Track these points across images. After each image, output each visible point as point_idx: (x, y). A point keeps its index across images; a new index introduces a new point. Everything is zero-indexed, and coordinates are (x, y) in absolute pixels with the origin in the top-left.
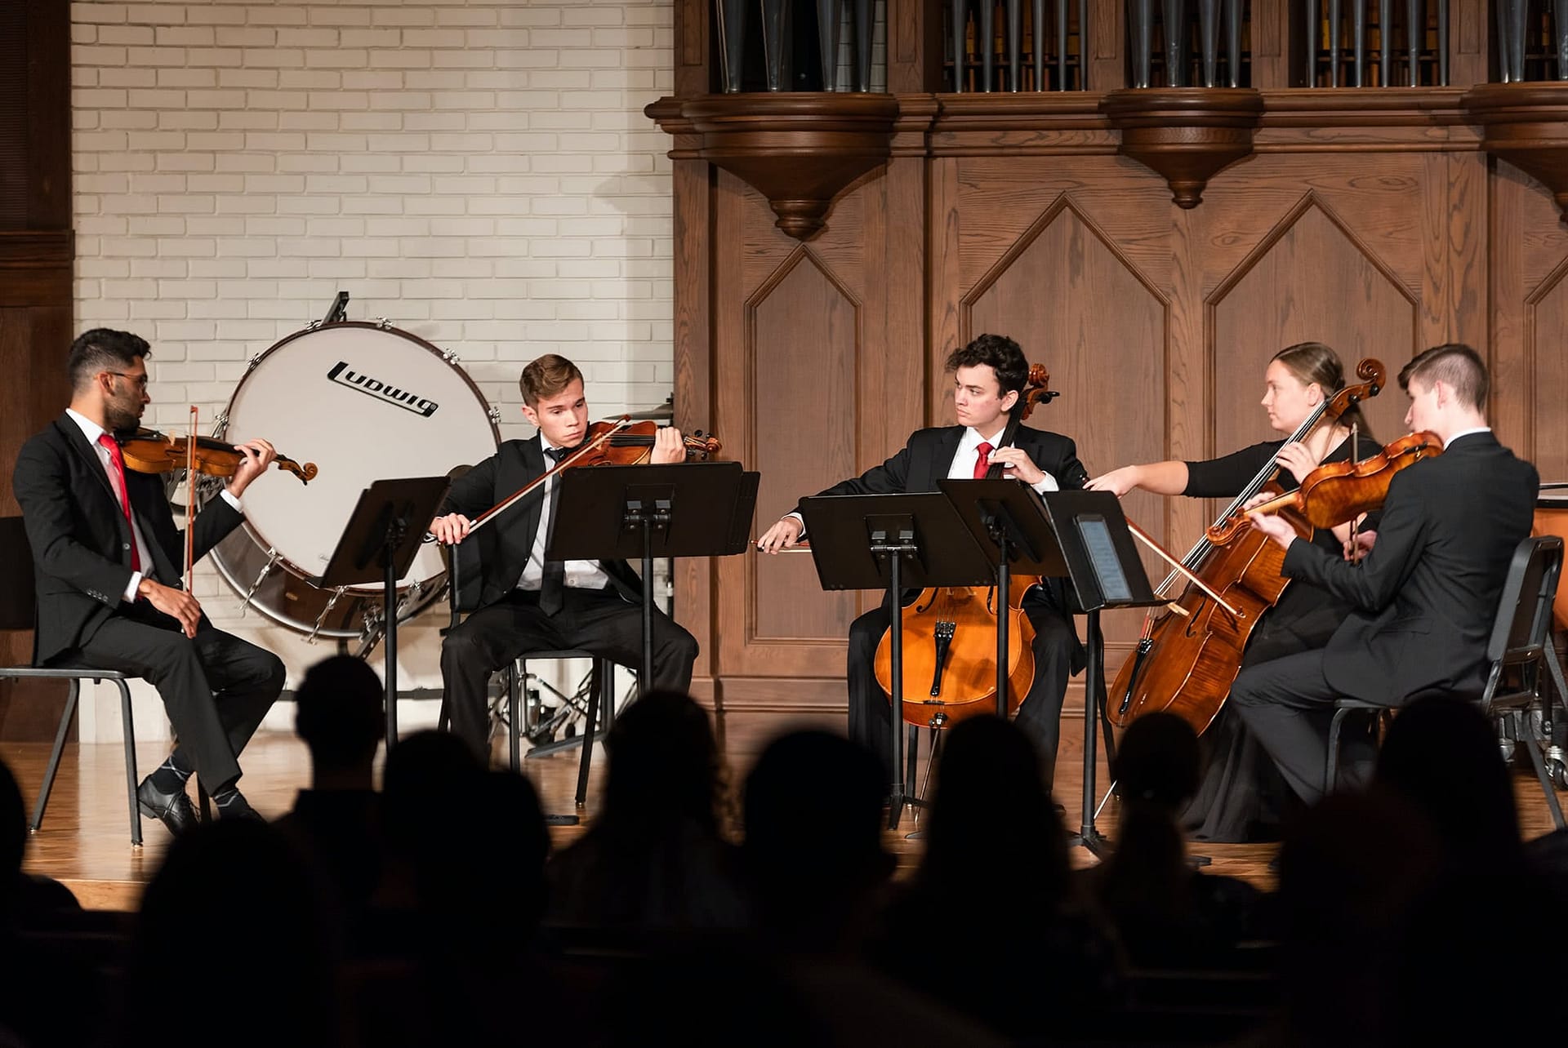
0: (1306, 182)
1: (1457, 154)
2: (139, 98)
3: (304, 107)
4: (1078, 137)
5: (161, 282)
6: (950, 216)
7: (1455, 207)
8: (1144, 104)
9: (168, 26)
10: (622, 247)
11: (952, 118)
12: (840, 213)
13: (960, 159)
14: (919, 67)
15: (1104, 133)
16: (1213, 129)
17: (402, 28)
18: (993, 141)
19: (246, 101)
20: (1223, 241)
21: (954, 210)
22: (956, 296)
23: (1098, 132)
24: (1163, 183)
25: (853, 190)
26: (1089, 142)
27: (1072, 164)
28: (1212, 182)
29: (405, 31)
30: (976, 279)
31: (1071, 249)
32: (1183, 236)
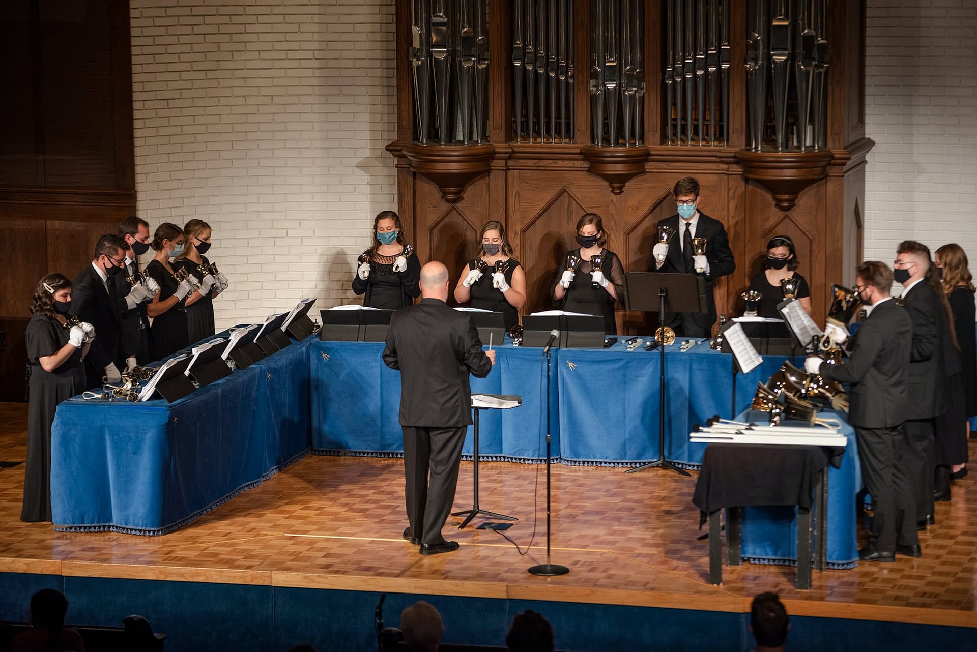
0: (668, 185)
1: (732, 176)
2: (162, 131)
3: (231, 131)
4: (571, 163)
5: (173, 209)
6: (516, 194)
7: (731, 198)
8: (599, 155)
9: (174, 99)
10: (367, 189)
11: (517, 154)
12: (469, 192)
13: (521, 171)
14: (503, 132)
15: (582, 162)
16: (629, 165)
17: (272, 96)
18: (535, 164)
19: (207, 130)
20: (632, 209)
21: (518, 192)
22: (518, 228)
23: (579, 162)
24: (607, 184)
25: (475, 182)
26: (575, 166)
27: (567, 175)
28: (627, 184)
29: (274, 97)
30: (527, 222)
31: (567, 208)
32: (615, 206)
